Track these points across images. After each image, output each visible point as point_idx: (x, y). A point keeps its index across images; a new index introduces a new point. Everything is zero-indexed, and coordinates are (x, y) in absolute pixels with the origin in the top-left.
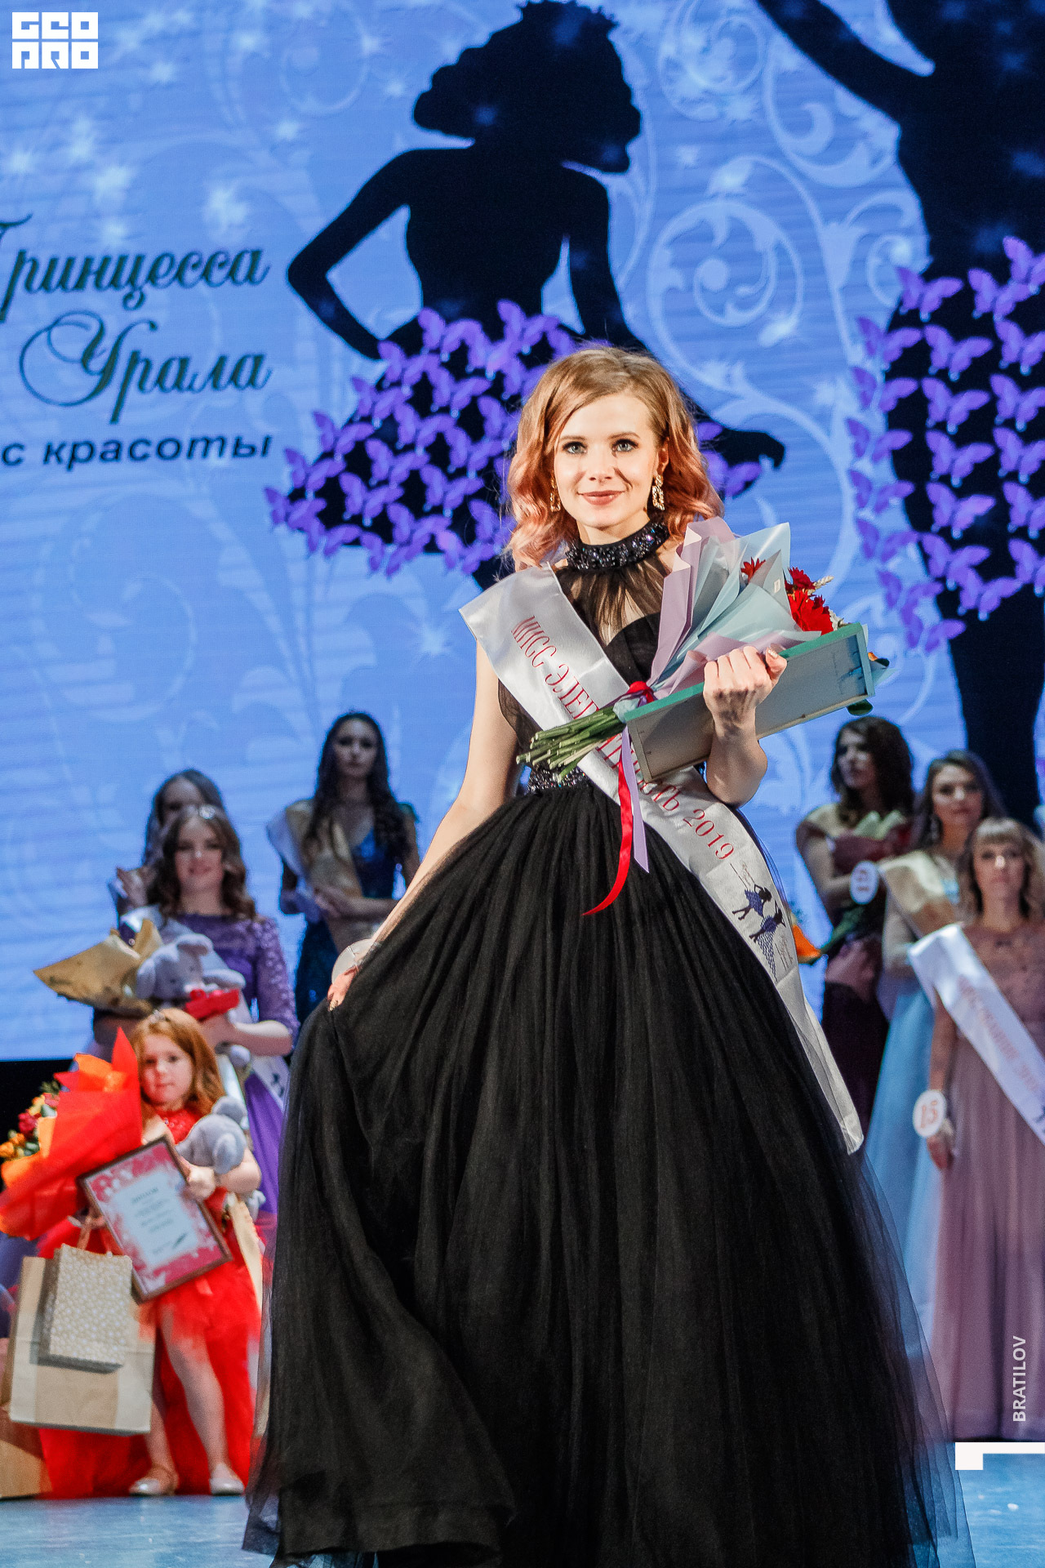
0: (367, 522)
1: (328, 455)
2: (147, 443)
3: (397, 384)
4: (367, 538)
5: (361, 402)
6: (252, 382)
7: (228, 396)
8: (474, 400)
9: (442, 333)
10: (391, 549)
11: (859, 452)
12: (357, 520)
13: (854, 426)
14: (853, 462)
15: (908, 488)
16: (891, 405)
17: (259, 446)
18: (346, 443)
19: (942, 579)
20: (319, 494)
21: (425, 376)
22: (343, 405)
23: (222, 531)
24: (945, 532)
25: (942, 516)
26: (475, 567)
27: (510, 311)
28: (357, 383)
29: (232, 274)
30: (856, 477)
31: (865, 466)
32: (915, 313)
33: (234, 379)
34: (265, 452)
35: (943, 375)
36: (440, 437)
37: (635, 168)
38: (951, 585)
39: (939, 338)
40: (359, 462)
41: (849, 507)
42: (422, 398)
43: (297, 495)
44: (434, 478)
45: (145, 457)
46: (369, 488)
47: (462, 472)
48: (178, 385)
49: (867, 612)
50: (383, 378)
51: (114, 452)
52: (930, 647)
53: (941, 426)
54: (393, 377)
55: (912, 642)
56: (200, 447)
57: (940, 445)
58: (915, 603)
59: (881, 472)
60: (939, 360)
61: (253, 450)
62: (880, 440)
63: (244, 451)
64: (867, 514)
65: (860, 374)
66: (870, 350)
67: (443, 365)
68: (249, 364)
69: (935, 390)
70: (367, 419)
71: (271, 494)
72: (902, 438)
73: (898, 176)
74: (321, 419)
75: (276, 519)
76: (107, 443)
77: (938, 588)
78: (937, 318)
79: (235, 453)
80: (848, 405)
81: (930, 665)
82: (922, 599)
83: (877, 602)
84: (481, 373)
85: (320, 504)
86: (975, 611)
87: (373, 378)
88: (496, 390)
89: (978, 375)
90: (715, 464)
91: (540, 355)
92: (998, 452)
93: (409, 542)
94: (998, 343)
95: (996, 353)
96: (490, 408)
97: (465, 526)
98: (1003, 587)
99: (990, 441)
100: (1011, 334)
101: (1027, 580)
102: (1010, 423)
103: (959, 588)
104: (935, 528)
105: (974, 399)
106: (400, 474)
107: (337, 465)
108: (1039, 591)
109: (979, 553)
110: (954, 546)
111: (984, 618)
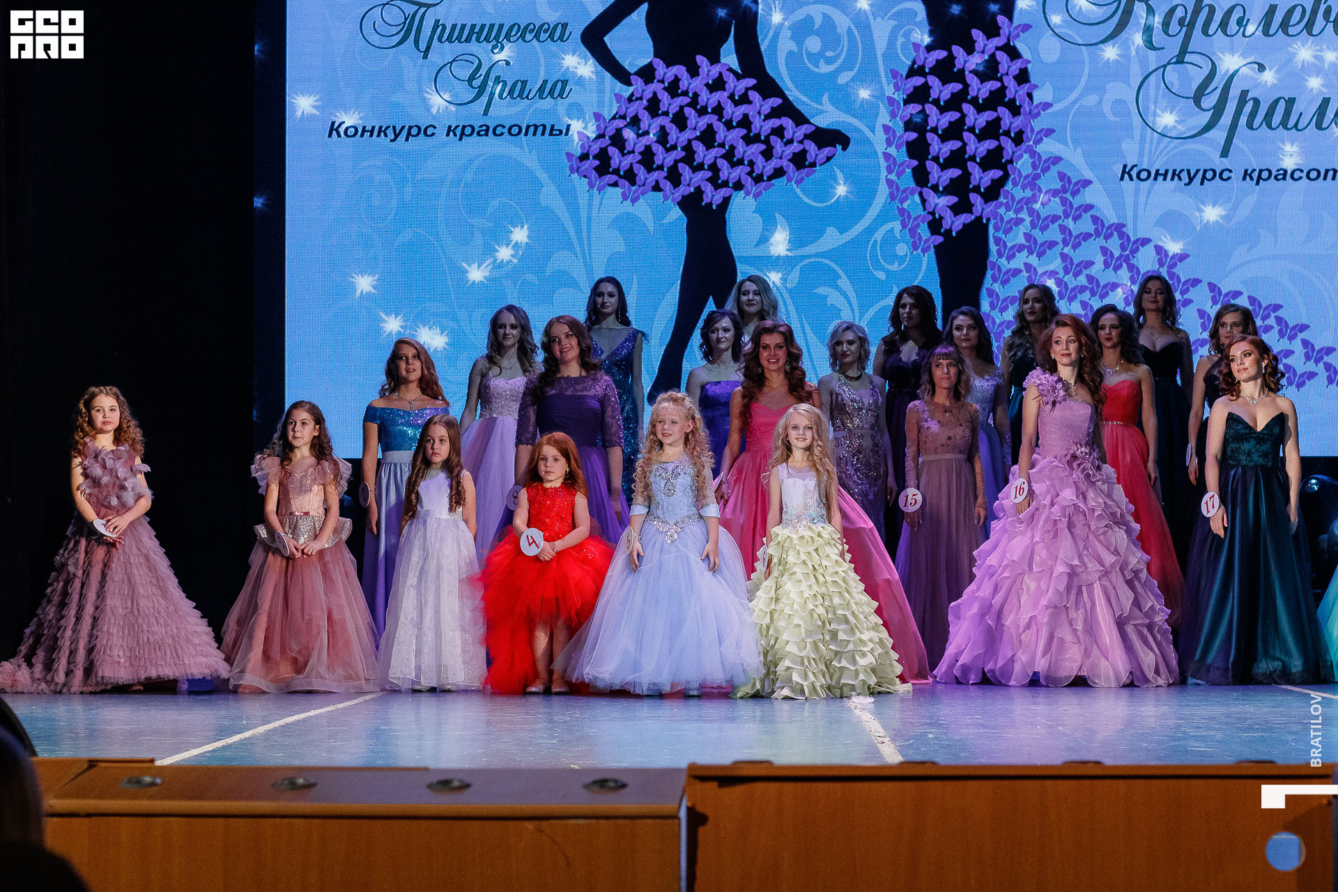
0: (622, 173)
1: (601, 136)
2: (503, 127)
3: (641, 98)
4: (622, 181)
5: (620, 107)
6: (561, 95)
7: (548, 102)
8: (682, 108)
9: (665, 72)
10: (634, 188)
11: (889, 143)
12: (616, 172)
13: (886, 129)
15: (915, 163)
16: (907, 118)
17: (564, 131)
18: (611, 131)
19: (933, 213)
20: (595, 157)
21: (655, 94)
22: (610, 109)
23: (542, 176)
24: (935, 188)
25: (933, 179)
26: (680, 199)
27: (701, 61)
28: (618, 97)
29: (551, 37)
30: (887, 156)
31: (892, 151)
32: (922, 68)
33: (551, 93)
34: (567, 133)
35: (936, 102)
36: (663, 128)
38: (937, 216)
39: (934, 82)
40: (618, 140)
41: (884, 173)
42: (653, 107)
43: (584, 157)
44: (658, 150)
45: (502, 134)
46: (623, 155)
47: (674, 147)
48: (520, 95)
49: (891, 230)
50: (632, 95)
51: (485, 131)
52: (924, 251)
53: (934, 130)
54: (637, 95)
55: (915, 247)
56: (532, 129)
57: (933, 139)
58: (918, 225)
59: (901, 155)
60: (934, 94)
61: (561, 132)
63: (554, 132)
64: (893, 177)
65: (891, 101)
66: (897, 88)
67: (665, 89)
68: (560, 85)
69: (931, 110)
70: (623, 117)
71: (569, 155)
72: (913, 136)
74: (598, 116)
75: (572, 170)
76: (481, 126)
77: (930, 218)
78: (934, 71)
79: (551, 134)
80: (884, 118)
81: (925, 260)
82: (921, 224)
83: (897, 225)
84: (685, 93)
85: (597, 163)
86: (950, 231)
87: (627, 95)
88: (694, 103)
89: (954, 103)
90: (811, 147)
91: (718, 85)
92: (965, 145)
93: (644, 185)
94: (966, 86)
95: (965, 90)
96: (690, 112)
97: (674, 178)
98: (965, 218)
99: (961, 139)
100: (973, 81)
101: (978, 215)
102: (972, 130)
103: (941, 218)
104: (929, 185)
105: (952, 116)
106: (640, 147)
107: (607, 140)
108: (984, 221)
109: (952, 199)
110: (939, 195)
111: (954, 234)
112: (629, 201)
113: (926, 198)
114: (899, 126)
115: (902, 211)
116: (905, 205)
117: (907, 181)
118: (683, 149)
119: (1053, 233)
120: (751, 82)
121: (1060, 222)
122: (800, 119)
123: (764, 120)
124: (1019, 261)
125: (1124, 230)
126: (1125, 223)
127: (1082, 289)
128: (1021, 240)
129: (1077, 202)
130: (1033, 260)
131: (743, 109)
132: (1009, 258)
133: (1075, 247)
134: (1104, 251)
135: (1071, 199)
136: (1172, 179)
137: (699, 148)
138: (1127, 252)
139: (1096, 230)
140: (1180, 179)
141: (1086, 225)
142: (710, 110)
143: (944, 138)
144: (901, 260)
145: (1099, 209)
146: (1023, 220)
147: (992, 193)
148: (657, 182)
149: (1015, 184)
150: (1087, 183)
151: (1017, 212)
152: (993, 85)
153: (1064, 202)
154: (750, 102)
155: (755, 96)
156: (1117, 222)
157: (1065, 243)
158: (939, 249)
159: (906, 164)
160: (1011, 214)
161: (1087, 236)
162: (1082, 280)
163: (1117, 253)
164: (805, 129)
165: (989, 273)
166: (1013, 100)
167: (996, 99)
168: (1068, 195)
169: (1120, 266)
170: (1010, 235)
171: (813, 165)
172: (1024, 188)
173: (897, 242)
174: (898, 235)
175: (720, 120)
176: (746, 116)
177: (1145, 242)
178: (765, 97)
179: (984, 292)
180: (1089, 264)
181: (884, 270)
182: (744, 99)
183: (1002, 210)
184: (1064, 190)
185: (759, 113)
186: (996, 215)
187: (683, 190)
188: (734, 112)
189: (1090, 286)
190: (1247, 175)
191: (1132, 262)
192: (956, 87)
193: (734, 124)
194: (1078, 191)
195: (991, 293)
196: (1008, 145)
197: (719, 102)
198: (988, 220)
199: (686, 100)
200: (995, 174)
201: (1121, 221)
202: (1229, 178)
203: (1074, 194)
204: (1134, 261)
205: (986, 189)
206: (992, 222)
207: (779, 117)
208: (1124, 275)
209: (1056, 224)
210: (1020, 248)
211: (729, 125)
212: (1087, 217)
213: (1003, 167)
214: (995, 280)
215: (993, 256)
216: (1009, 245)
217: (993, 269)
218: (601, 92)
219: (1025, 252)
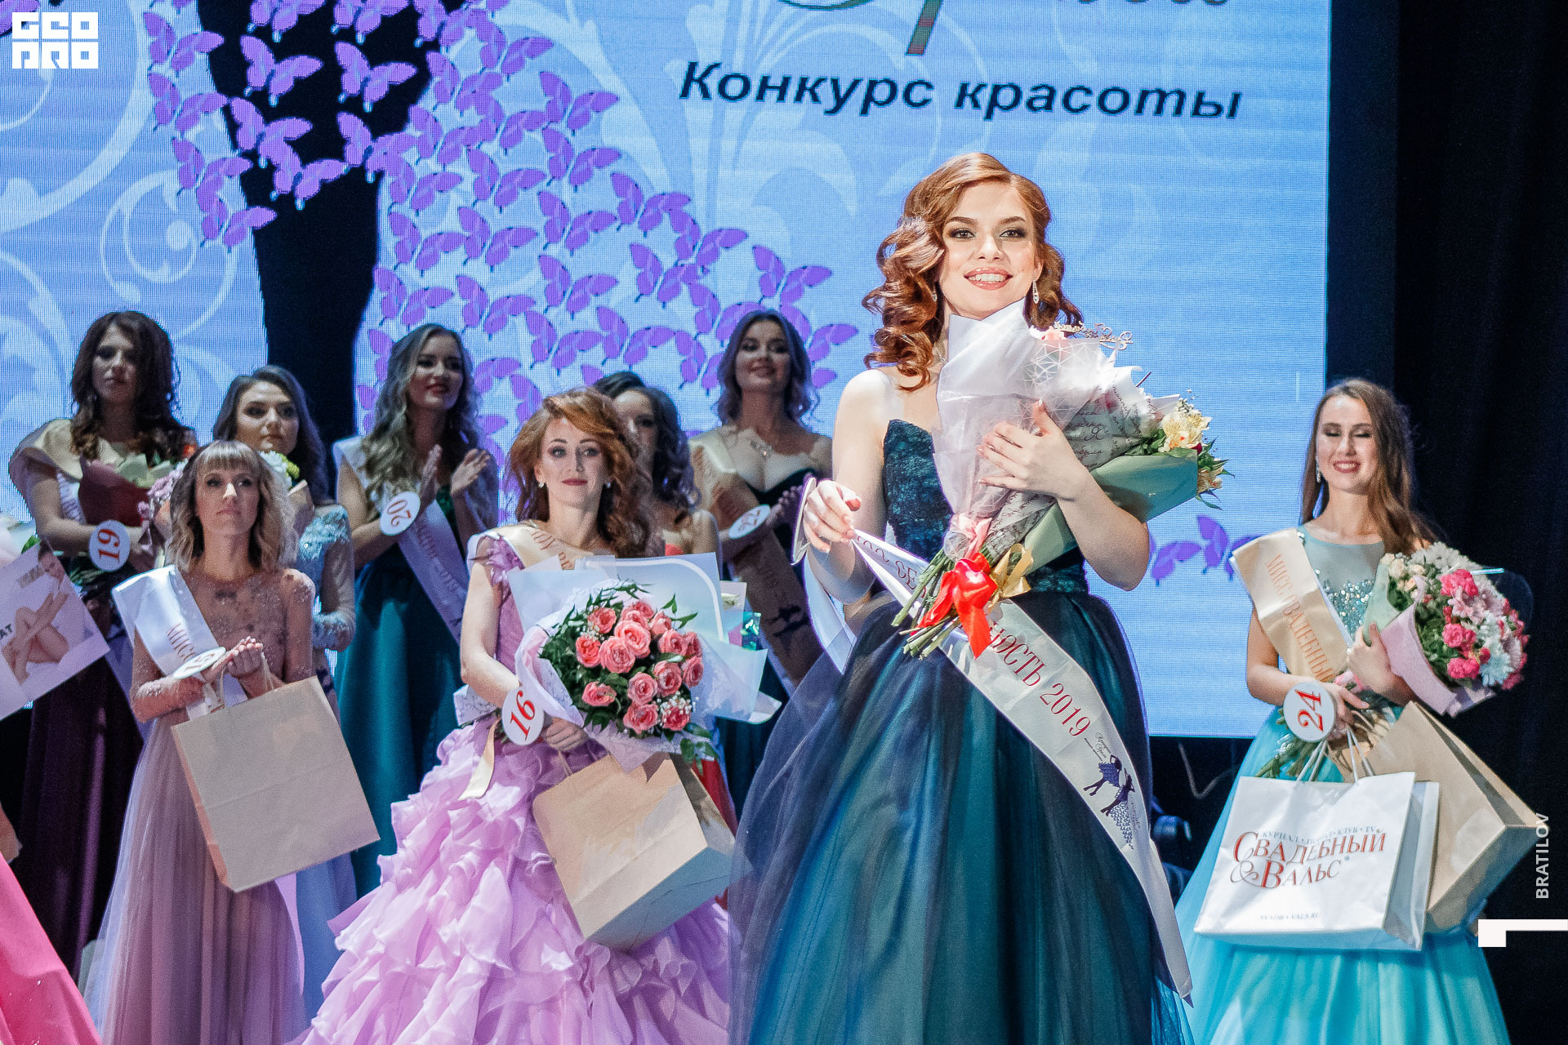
15: (217, 40)
19: (252, 155)
24: (259, 98)
25: (257, 77)
30: (153, 23)
31: (164, 10)
38: (263, 163)
41: (143, 60)
49: (157, 192)
52: (230, 242)
55: (209, 231)
58: (218, 183)
59: (185, 20)
64: (164, 69)
77: (246, 165)
81: (232, 259)
82: (226, 179)
83: (169, 181)
86: (288, 198)
98: (330, 169)
101: (357, 162)
103: (272, 168)
104: (247, 91)
108: (370, 178)
109: (298, 127)
110: (270, 115)
111: (300, 205)
113: (235, 117)
115: (183, 150)
116: (191, 135)
117: (198, 79)
119: (526, 211)
121: (542, 185)
124: (446, 271)
125: (687, 208)
126: (688, 192)
127: (586, 340)
128: (451, 223)
129: (580, 142)
130: (478, 270)
132: (424, 265)
133: (573, 245)
134: (640, 254)
135: (568, 134)
136: (799, 98)
138: (692, 260)
139: (622, 207)
140: (815, 98)
141: (599, 195)
144: (178, 259)
145: (630, 158)
146: (460, 179)
147: (390, 115)
149: (442, 99)
150: (604, 100)
151: (444, 160)
153: (553, 140)
156: (669, 189)
157: (552, 235)
159: (196, 41)
160: (432, 165)
161: (600, 221)
162: (587, 319)
163: (668, 260)
165: (377, 296)
168: (562, 127)
169: (675, 292)
170: (427, 212)
172: (461, 106)
173: (170, 218)
174: (171, 202)
177: (734, 237)
179: (363, 340)
180: (606, 283)
181: (135, 280)
183: (411, 156)
184: (554, 115)
186: (396, 164)
189: (605, 334)
190: (966, 95)
191: (702, 282)
194: (586, 118)
195: (378, 339)
196: (429, 8)
198: (379, 175)
200: (399, 72)
201: (682, 189)
202: (925, 102)
203: (575, 125)
204: (706, 281)
205: (376, 105)
206: (388, 180)
208: (682, 312)
209: (534, 191)
210: (449, 242)
212: (602, 178)
213: (417, 58)
214: (390, 311)
215: (387, 259)
216: (425, 234)
217: (385, 287)
219: (460, 253)
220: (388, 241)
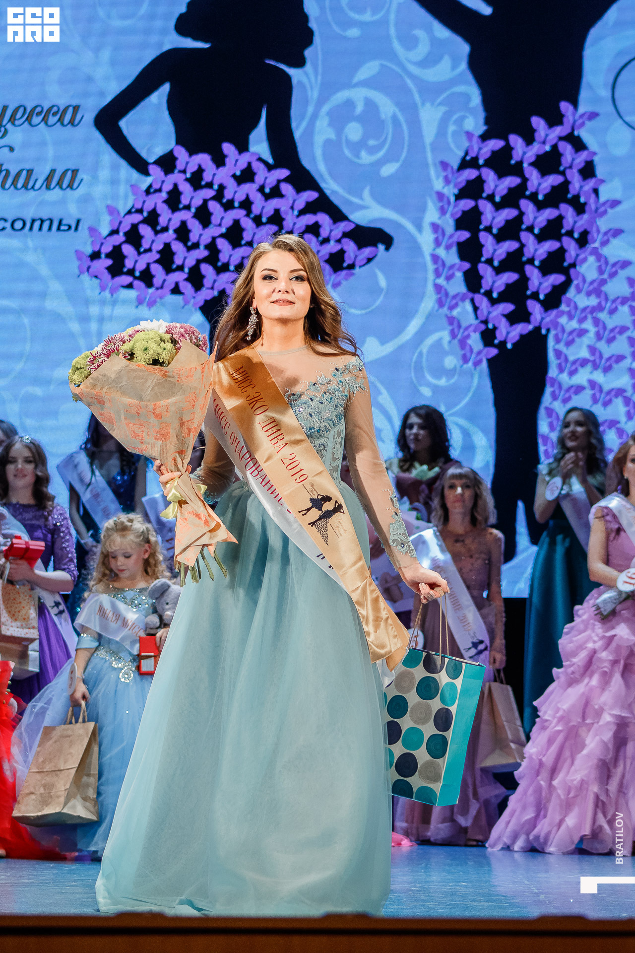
0: (137, 274)
1: (115, 232)
2: (6, 221)
3: (159, 190)
4: (137, 283)
5: (136, 200)
7: (56, 194)
8: (205, 202)
9: (187, 161)
10: (151, 291)
11: (438, 243)
12: (131, 272)
13: (435, 227)
14: (434, 250)
15: (467, 266)
16: (459, 215)
17: (74, 225)
18: (126, 227)
19: (485, 322)
20: (108, 256)
21: (176, 186)
22: (125, 201)
23: (48, 276)
24: (488, 294)
25: (486, 284)
26: (202, 303)
27: (228, 149)
28: (134, 187)
29: (60, 120)
30: (435, 258)
31: (441, 252)
32: (475, 159)
33: (59, 184)
34: (76, 229)
35: (491, 198)
36: (184, 224)
37: (308, 66)
38: (490, 326)
39: (489, 176)
40: (133, 237)
41: (431, 276)
42: (174, 200)
43: (95, 256)
44: (179, 249)
45: (3, 229)
46: (139, 253)
47: (196, 246)
48: (25, 186)
49: (439, 342)
50: (150, 186)
52: (476, 364)
53: (488, 229)
54: (156, 186)
55: (465, 359)
56: (37, 223)
57: (487, 241)
58: (469, 336)
59: (451, 257)
60: (489, 189)
61: (70, 227)
62: (451, 236)
63: (63, 228)
64: (441, 281)
65: (440, 196)
66: (447, 181)
67: (187, 180)
68: (69, 174)
69: (486, 208)
70: (140, 211)
72: (465, 235)
73: (469, 77)
74: (111, 210)
75: (82, 270)
77: (483, 327)
78: (489, 163)
79: (59, 229)
80: (432, 214)
81: (476, 375)
82: (473, 334)
83: (445, 335)
84: (210, 185)
85: (109, 262)
86: (503, 343)
87: (144, 186)
88: (219, 196)
89: (512, 199)
90: (350, 247)
91: (246, 176)
92: (522, 246)
93: (162, 287)
94: (525, 180)
95: (523, 186)
96: (215, 207)
97: (196, 279)
98: (521, 329)
99: (518, 239)
100: (533, 175)
101: (537, 324)
102: (530, 229)
103: (495, 328)
104: (482, 291)
105: (508, 214)
106: (158, 246)
107: (120, 238)
108: (543, 332)
109: (508, 307)
110: (494, 302)
111: (509, 346)
112: (145, 305)
113: (477, 304)
114: (449, 226)
115: (451, 320)
116: (455, 313)
117: (458, 285)
118: (207, 247)
119: (621, 346)
120: (284, 173)
121: (629, 333)
122: (337, 215)
123: (298, 216)
124: (582, 377)
128: (585, 353)
130: (598, 376)
131: (274, 203)
132: (572, 373)
137: (223, 245)
142: (236, 204)
143: (500, 238)
144: (450, 374)
147: (553, 300)
148: (177, 284)
149: (579, 291)
152: (554, 180)
154: (281, 195)
155: (287, 189)
158: (492, 363)
159: (457, 267)
160: (574, 325)
164: (343, 227)
165: (549, 390)
166: (577, 197)
167: (558, 196)
170: (572, 348)
171: (352, 267)
172: (588, 295)
173: (446, 354)
174: (446, 347)
175: (248, 215)
176: (277, 212)
178: (299, 189)
179: (542, 414)
181: (429, 385)
182: (276, 193)
183: (563, 320)
185: (292, 208)
186: (556, 324)
187: (206, 294)
188: (264, 207)
192: (511, 181)
193: (264, 220)
195: (550, 412)
196: (571, 247)
197: (247, 196)
198: (548, 330)
199: (210, 193)
200: (556, 279)
205: (546, 296)
207: (314, 212)
209: (625, 336)
210: (584, 362)
211: (258, 221)
213: (566, 271)
214: (555, 397)
215: (553, 371)
216: (571, 358)
217: (552, 385)
218: (115, 183)
219: (589, 367)
220: (553, 361)
